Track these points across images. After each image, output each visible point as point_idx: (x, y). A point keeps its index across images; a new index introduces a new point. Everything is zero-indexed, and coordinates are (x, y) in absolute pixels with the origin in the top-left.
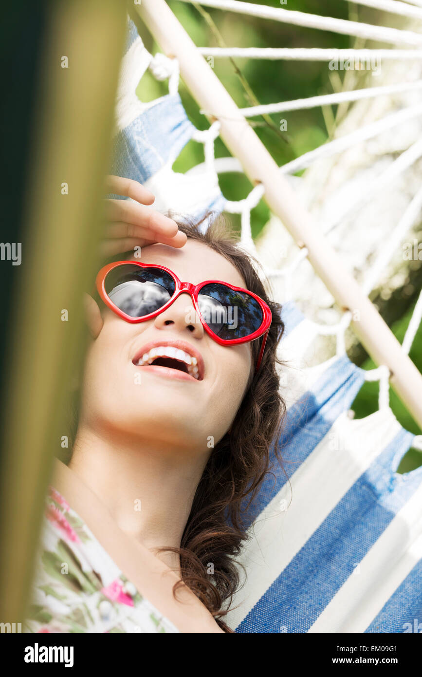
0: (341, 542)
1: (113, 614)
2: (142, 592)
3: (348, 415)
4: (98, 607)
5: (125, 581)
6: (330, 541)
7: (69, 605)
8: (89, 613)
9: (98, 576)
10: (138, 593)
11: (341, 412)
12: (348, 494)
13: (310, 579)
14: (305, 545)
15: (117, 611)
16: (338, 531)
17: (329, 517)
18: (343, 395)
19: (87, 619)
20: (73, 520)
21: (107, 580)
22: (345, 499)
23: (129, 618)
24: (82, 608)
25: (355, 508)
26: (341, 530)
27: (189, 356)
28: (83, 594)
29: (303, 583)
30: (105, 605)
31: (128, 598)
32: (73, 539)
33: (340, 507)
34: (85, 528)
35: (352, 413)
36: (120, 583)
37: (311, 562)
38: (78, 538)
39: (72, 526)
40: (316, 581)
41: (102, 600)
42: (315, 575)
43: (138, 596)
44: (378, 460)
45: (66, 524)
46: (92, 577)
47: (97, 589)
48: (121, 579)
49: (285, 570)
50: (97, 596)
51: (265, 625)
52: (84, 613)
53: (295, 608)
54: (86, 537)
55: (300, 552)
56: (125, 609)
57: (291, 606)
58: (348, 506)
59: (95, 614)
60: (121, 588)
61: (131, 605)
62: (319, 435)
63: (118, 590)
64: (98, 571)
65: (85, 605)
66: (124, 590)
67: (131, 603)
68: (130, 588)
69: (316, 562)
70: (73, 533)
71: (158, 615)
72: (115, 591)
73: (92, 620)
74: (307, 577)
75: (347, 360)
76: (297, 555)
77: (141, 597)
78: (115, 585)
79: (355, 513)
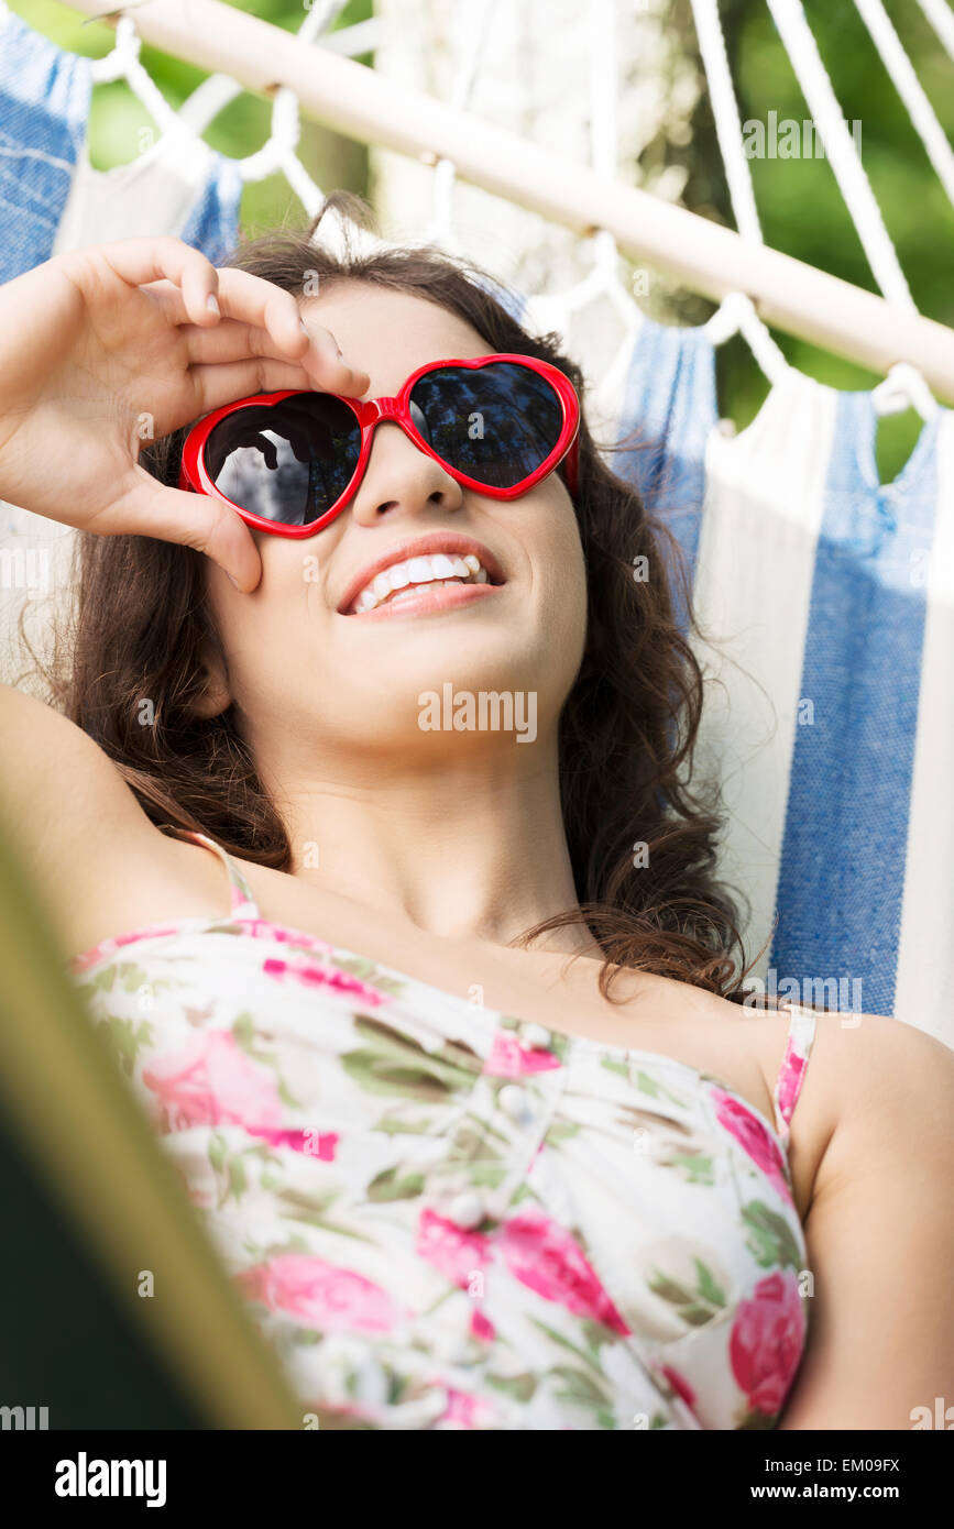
0: (861, 686)
1: (533, 1105)
2: (561, 1029)
3: (723, 434)
4: (498, 1107)
5: (517, 1027)
6: (838, 697)
7: (442, 1135)
8: (487, 1128)
9: (460, 1046)
10: (553, 1034)
11: (706, 435)
12: (817, 585)
13: (846, 794)
14: (797, 735)
15: (537, 1092)
16: (841, 670)
17: (808, 654)
18: (690, 402)
19: (491, 1141)
20: (353, 966)
21: (483, 1044)
22: (817, 599)
23: (565, 1093)
24: (468, 1124)
25: (846, 604)
26: (846, 664)
27: (458, 561)
28: (456, 1097)
29: (838, 812)
30: (509, 1095)
31: (542, 1055)
32: (376, 1001)
33: (817, 620)
34: (382, 970)
35: (727, 425)
36: (510, 1035)
37: (828, 761)
38: (383, 995)
39: (357, 977)
40: (860, 791)
41: (498, 1089)
42: (851, 782)
43: (558, 1041)
44: (833, 485)
45: (345, 980)
46: (452, 1054)
47: (475, 1073)
48: (506, 1027)
49: (790, 807)
50: (483, 1088)
51: (817, 937)
52: (479, 1131)
53: (852, 869)
54: (395, 984)
55: (796, 755)
56: (548, 1079)
57: (843, 869)
58: (830, 610)
59: (500, 1123)
60: (516, 1043)
61: (556, 1066)
62: (692, 507)
63: (513, 1050)
64: (455, 1036)
65: (470, 1115)
66: (526, 1045)
67: (553, 1060)
68: (534, 1035)
69: (836, 755)
70: (368, 988)
71: (617, 1053)
72: (509, 1056)
73: (502, 1138)
74: (839, 796)
75: (654, 328)
76: (794, 763)
77: (565, 1038)
78: (502, 1046)
79: (853, 613)
